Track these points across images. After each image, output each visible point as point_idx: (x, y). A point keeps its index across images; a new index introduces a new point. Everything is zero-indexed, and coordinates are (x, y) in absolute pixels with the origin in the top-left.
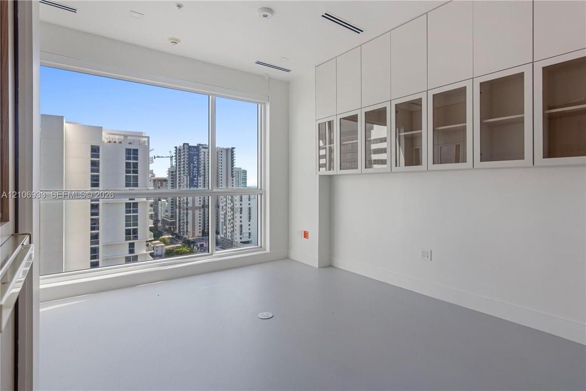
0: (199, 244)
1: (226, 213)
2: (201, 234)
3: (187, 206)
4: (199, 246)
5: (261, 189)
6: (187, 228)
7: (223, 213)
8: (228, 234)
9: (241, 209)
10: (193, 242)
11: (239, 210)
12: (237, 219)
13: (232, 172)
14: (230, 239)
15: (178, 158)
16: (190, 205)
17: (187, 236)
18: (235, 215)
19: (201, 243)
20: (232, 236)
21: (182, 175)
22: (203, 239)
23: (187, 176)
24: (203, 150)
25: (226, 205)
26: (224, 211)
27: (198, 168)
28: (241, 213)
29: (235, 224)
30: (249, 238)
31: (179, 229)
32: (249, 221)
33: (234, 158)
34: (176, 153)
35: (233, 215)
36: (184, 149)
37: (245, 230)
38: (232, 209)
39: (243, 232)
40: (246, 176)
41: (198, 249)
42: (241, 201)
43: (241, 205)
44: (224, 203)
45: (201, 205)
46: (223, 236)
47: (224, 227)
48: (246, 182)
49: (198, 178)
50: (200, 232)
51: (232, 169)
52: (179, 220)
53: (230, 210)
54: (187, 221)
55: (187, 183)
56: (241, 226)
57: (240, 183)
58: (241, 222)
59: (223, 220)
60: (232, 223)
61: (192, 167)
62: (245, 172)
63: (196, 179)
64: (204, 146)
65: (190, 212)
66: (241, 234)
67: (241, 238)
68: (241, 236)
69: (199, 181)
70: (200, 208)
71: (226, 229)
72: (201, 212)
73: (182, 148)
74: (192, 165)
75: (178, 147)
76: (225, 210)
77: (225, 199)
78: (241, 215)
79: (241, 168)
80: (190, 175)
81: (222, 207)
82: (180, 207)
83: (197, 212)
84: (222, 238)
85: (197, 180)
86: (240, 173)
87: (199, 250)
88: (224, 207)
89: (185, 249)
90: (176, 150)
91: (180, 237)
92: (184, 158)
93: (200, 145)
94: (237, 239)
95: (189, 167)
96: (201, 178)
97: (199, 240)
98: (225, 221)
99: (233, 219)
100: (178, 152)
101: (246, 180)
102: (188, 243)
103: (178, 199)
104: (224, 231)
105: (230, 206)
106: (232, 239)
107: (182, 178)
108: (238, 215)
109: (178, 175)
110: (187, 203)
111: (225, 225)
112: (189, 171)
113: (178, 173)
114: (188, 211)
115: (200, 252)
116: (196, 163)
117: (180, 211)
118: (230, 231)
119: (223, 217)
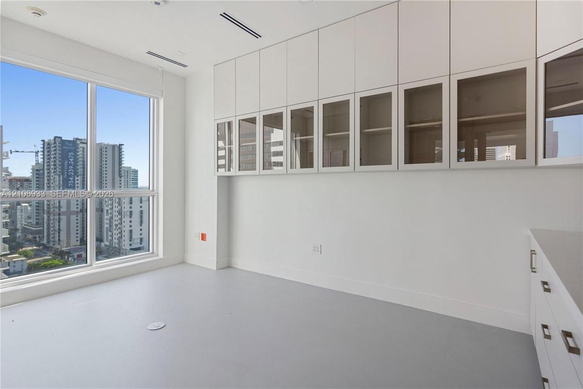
0: (75, 255)
1: (112, 218)
2: (78, 243)
3: (59, 210)
4: (76, 257)
5: (153, 190)
6: (59, 236)
7: (108, 217)
8: (114, 240)
9: (131, 212)
10: (68, 253)
11: (129, 214)
12: (126, 224)
13: (120, 171)
14: (117, 246)
15: (46, 153)
16: (64, 209)
17: (58, 247)
18: (123, 219)
19: (78, 253)
20: (119, 242)
21: (52, 174)
22: (81, 249)
23: (59, 176)
24: (82, 145)
25: (112, 209)
26: (110, 216)
27: (75, 166)
28: (131, 217)
29: (123, 229)
30: (141, 244)
31: (48, 239)
32: (141, 225)
33: (123, 156)
34: (43, 148)
35: (121, 219)
36: (55, 143)
37: (136, 236)
38: (120, 213)
39: (134, 237)
40: (137, 176)
41: (74, 260)
42: (131, 203)
43: (131, 208)
44: (110, 207)
45: (79, 209)
46: (108, 244)
47: (110, 233)
48: (137, 183)
49: (74, 177)
50: (77, 241)
51: (120, 168)
52: (48, 228)
53: (117, 214)
54: (59, 229)
55: (59, 184)
56: (131, 231)
57: (129, 184)
58: (131, 226)
59: (108, 226)
60: (120, 228)
61: (66, 164)
62: (136, 172)
63: (72, 179)
64: (83, 141)
65: (64, 218)
66: (130, 240)
67: (131, 245)
68: (131, 243)
69: (76, 182)
70: (77, 213)
71: (112, 236)
72: (79, 218)
73: (53, 142)
74: (66, 162)
75: (46, 140)
76: (111, 214)
77: (110, 202)
78: (131, 219)
79: (131, 167)
80: (63, 174)
81: (107, 210)
82: (49, 213)
83: (73, 218)
84: (106, 245)
85: (74, 180)
86: (129, 173)
87: (76, 262)
88: (109, 211)
89: (56, 262)
90: (44, 144)
91: (49, 247)
92: (55, 154)
93: (77, 139)
94: (126, 245)
95: (63, 166)
96: (80, 178)
97: (76, 250)
98: (110, 226)
99: (121, 224)
100: (46, 146)
101: (137, 181)
102: (61, 254)
103: (46, 202)
104: (110, 238)
105: (117, 209)
106: (119, 246)
107: (52, 178)
108: (126, 219)
109: (46, 174)
110: (60, 207)
111: (110, 231)
112: (63, 168)
113: (46, 172)
114: (61, 217)
115: (77, 263)
116: (72, 160)
117: (49, 217)
118: (117, 237)
119: (108, 222)
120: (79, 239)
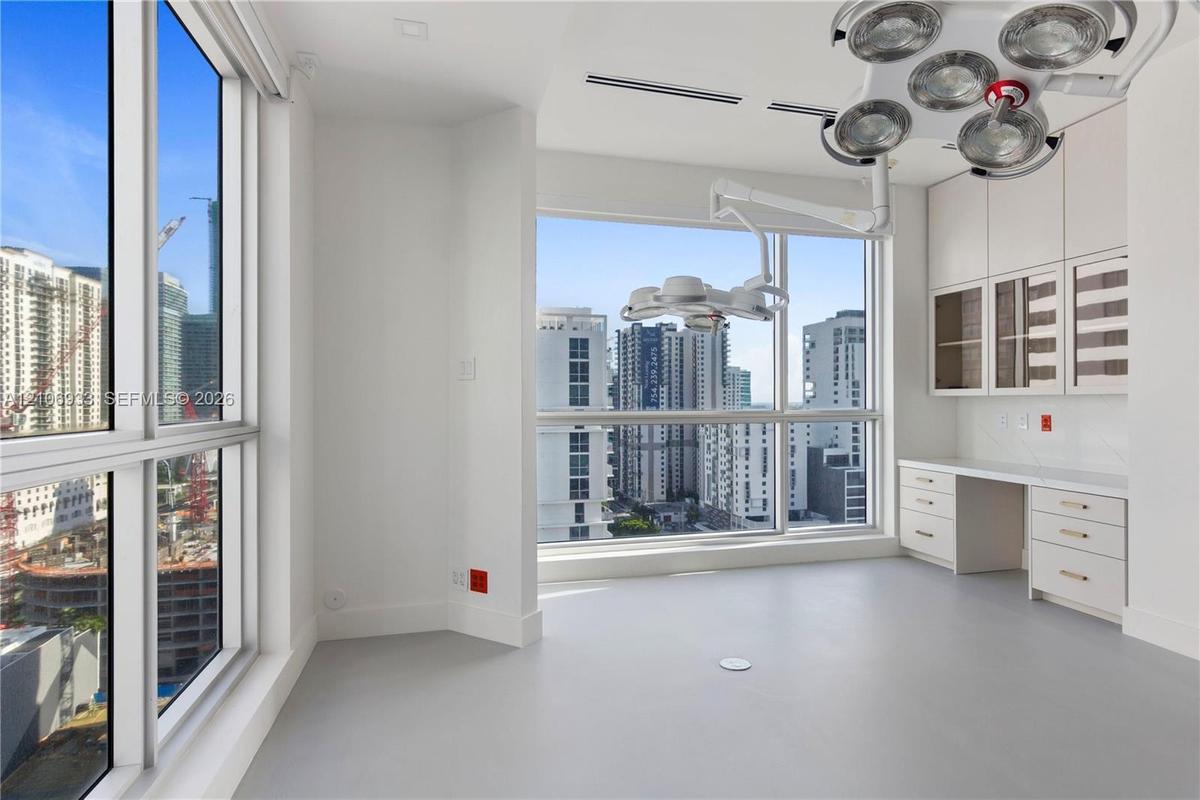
0: (662, 515)
1: (716, 458)
2: (664, 497)
3: (639, 441)
4: (662, 519)
6: (640, 483)
7: (710, 457)
8: (720, 498)
9: (747, 450)
10: (652, 512)
11: (744, 453)
12: (740, 471)
13: (724, 376)
14: (725, 509)
15: (622, 351)
16: (645, 440)
17: (639, 500)
18: (735, 462)
19: (666, 514)
20: (728, 503)
21: (630, 383)
22: (669, 506)
23: (639, 385)
24: (667, 334)
25: (716, 442)
26: (713, 454)
27: (660, 368)
28: (747, 459)
29: (735, 480)
30: (764, 509)
31: (625, 485)
32: (764, 475)
33: (728, 348)
34: (619, 343)
35: (731, 461)
36: (633, 333)
37: (756, 494)
38: (729, 450)
39: (752, 496)
40: (749, 384)
41: (661, 524)
42: (748, 434)
43: (747, 441)
44: (713, 438)
45: (665, 441)
46: (710, 503)
47: (713, 485)
48: (749, 397)
49: (658, 388)
50: (663, 493)
51: (724, 370)
52: (625, 469)
53: (724, 452)
54: (639, 471)
55: (639, 398)
56: (747, 484)
57: (736, 398)
58: (747, 476)
59: (710, 472)
60: (729, 478)
61: (647, 367)
62: (747, 375)
63: (654, 390)
64: (669, 327)
65: (645, 453)
66: (747, 502)
67: (747, 510)
68: (748, 505)
69: (661, 395)
70: (663, 446)
71: (716, 490)
72: (664, 455)
73: (630, 332)
74: (648, 363)
75: (622, 330)
76: (714, 450)
77: (713, 430)
78: (746, 463)
79: (739, 368)
80: (644, 384)
81: (709, 445)
82: (626, 444)
83: (657, 454)
84: (707, 506)
85: (658, 392)
86: (736, 377)
87: (663, 527)
88: (712, 446)
89: (640, 523)
90: (619, 337)
91: (626, 499)
92: (633, 351)
93: (662, 324)
94: (739, 509)
95: (642, 368)
96: (665, 389)
97: (663, 508)
98: (714, 473)
99: (731, 469)
100: (622, 340)
101: (749, 392)
102: (642, 512)
103: (622, 428)
104: (713, 493)
105: (723, 444)
106: (728, 509)
107: (629, 389)
108: (740, 462)
109: (622, 384)
110: (639, 437)
111: (714, 481)
112: (642, 374)
113: (622, 379)
114: (642, 452)
115: (666, 530)
116: (655, 359)
117: (626, 452)
118: (724, 493)
119: (710, 465)
120: (664, 490)
